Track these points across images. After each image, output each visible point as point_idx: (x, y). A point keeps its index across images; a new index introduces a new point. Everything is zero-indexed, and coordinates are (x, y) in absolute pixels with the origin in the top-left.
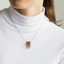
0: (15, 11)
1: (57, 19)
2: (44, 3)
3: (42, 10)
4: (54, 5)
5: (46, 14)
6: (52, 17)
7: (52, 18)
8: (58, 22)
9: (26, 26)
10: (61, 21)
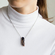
0: (13, 9)
1: (49, 16)
2: (38, 2)
3: (36, 9)
4: (46, 4)
5: (40, 12)
6: (45, 14)
7: (45, 16)
8: (50, 19)
9: (22, 22)
10: (52, 18)
